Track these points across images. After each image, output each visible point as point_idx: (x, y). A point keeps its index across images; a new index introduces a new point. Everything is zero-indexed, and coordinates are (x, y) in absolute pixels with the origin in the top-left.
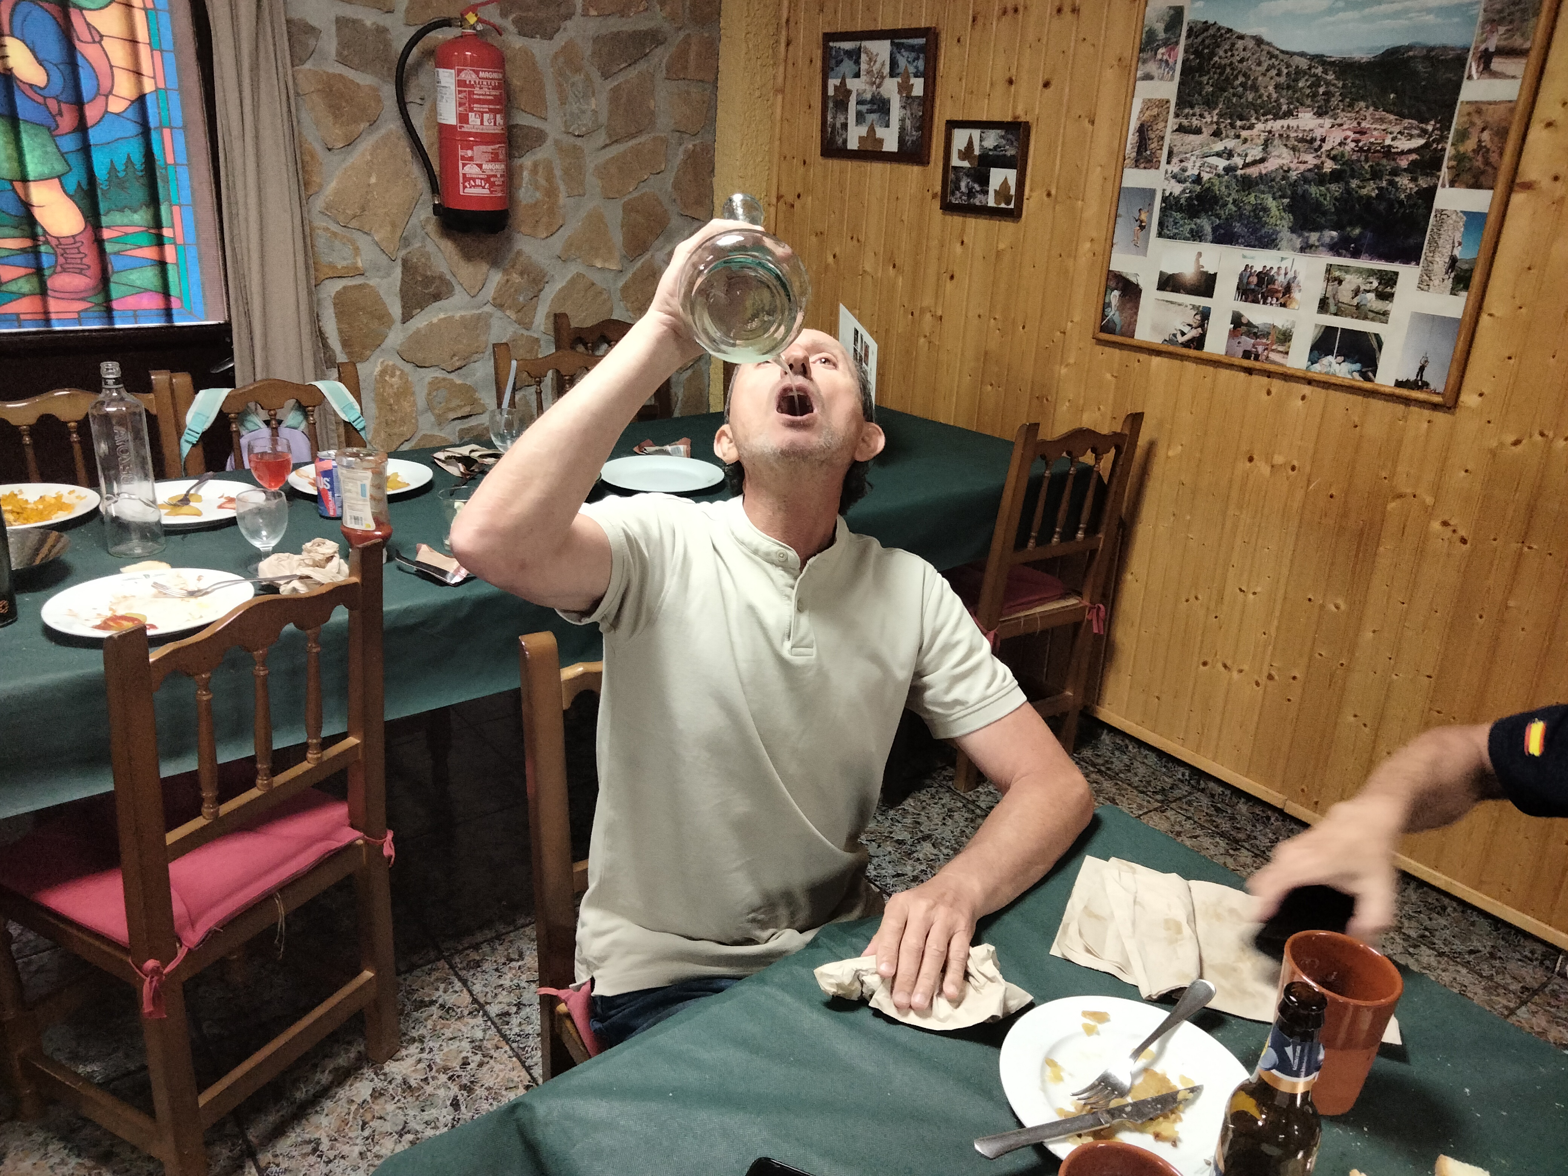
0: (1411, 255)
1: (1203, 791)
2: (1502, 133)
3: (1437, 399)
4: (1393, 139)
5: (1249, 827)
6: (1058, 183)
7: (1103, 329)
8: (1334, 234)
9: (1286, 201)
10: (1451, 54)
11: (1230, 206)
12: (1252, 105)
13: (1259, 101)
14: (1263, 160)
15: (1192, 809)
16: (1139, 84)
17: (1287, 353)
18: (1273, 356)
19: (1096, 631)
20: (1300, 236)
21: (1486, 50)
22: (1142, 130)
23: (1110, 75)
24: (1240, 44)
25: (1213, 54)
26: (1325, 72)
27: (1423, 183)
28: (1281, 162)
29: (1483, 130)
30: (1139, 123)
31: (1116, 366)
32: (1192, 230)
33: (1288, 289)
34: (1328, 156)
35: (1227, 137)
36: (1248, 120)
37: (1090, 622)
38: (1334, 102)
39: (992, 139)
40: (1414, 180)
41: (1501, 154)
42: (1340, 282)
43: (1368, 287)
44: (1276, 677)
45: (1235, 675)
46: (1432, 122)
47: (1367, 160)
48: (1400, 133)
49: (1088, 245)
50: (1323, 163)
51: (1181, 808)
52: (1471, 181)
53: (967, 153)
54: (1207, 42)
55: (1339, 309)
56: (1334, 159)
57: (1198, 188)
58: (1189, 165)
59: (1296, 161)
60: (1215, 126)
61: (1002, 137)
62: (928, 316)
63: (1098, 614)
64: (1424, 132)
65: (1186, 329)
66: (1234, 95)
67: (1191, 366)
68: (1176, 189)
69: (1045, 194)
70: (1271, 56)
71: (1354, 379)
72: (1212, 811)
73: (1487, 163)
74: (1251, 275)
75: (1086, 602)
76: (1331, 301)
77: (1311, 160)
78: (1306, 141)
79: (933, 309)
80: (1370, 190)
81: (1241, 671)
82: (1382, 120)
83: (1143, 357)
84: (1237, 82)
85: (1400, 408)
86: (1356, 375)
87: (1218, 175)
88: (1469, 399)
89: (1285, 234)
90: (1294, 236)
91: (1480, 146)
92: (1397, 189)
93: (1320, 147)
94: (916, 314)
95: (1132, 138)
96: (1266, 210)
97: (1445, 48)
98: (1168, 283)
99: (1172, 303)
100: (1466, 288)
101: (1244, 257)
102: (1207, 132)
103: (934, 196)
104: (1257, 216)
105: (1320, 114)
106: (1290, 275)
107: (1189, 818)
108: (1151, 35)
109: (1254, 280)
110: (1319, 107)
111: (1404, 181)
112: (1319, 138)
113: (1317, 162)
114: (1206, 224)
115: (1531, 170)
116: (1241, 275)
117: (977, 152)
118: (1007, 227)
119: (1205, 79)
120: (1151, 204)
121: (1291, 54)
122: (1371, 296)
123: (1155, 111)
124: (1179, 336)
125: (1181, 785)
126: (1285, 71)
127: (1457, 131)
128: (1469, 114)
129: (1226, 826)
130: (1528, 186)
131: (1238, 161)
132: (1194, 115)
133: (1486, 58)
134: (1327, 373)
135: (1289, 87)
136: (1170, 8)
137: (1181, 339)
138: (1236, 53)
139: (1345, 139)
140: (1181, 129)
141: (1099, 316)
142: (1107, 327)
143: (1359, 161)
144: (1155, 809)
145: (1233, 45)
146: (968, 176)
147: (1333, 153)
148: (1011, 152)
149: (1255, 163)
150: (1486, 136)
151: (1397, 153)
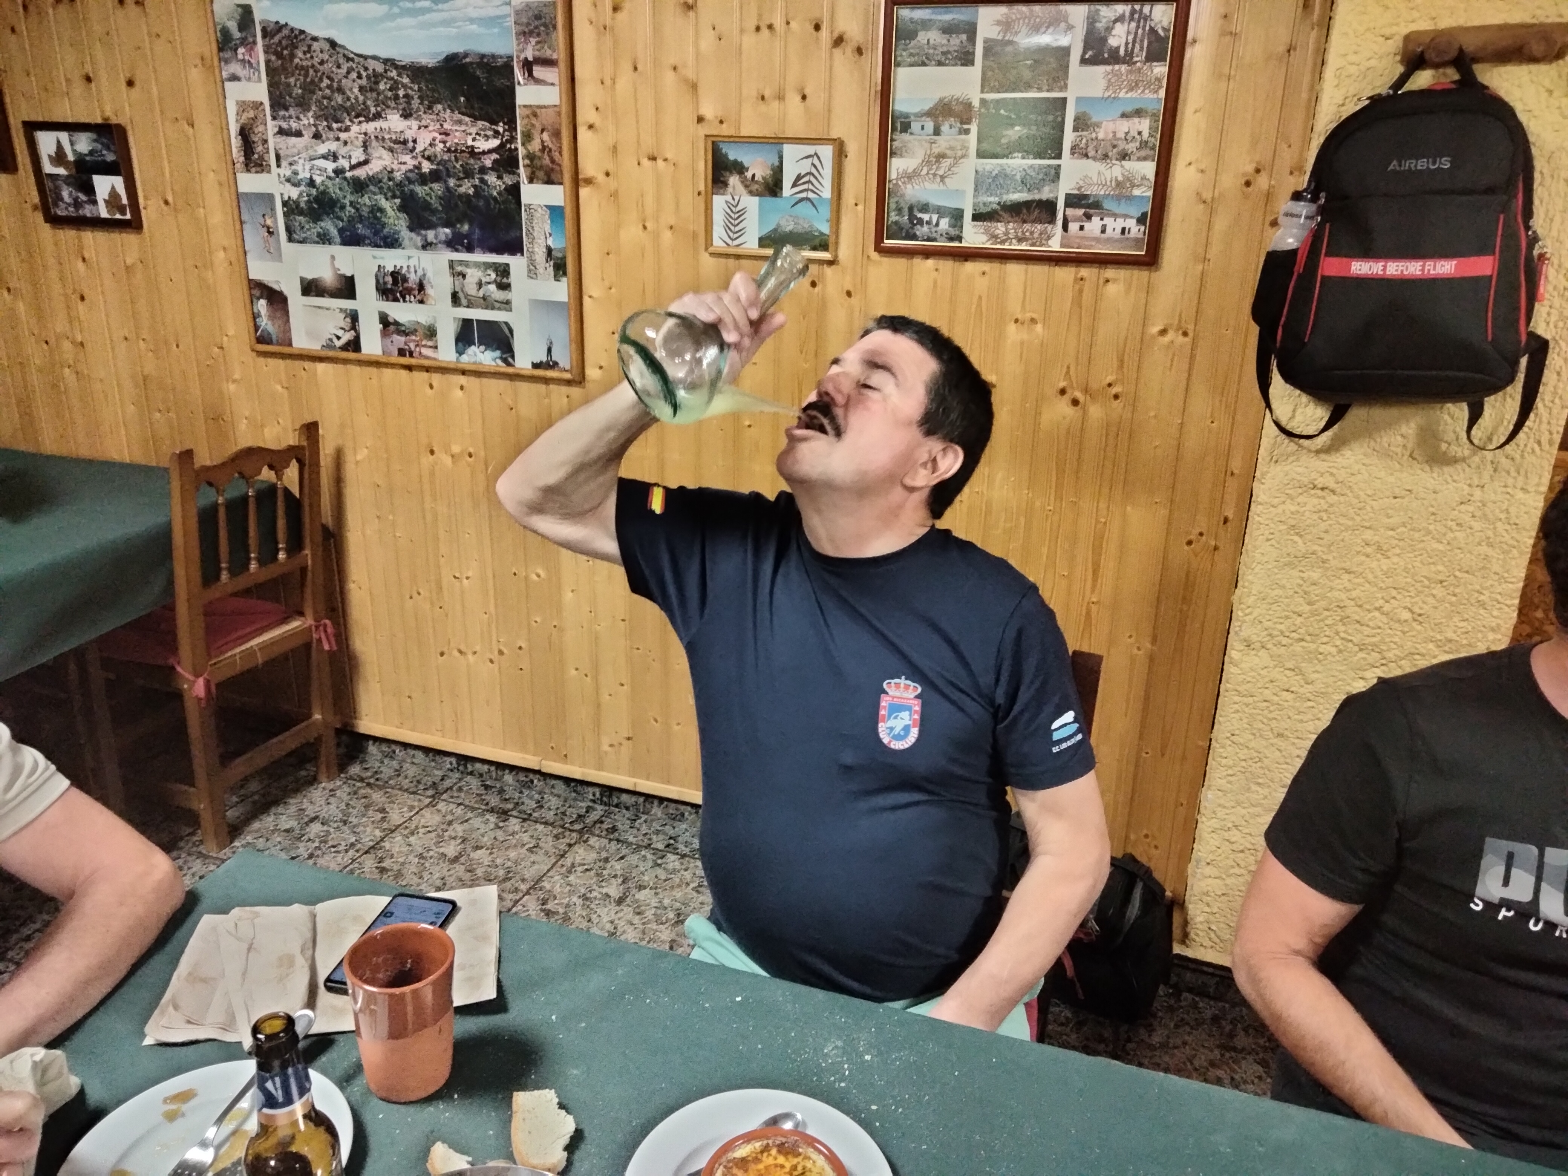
0: (515, 247)
1: (471, 773)
2: (557, 134)
3: (567, 376)
4: (474, 140)
5: (517, 795)
6: (172, 189)
7: (260, 340)
8: (447, 230)
9: (398, 201)
10: (500, 62)
11: (348, 208)
12: (342, 107)
13: (348, 104)
14: (366, 162)
15: (462, 795)
16: (228, 85)
17: (436, 347)
18: (425, 351)
19: (326, 647)
20: (419, 234)
21: (526, 59)
22: (245, 133)
23: (196, 75)
24: (316, 46)
25: (292, 56)
26: (399, 75)
27: (509, 180)
28: (383, 163)
29: (543, 131)
30: (239, 126)
31: (283, 377)
32: (319, 235)
33: (421, 287)
34: (423, 156)
35: (328, 139)
36: (342, 122)
37: (319, 640)
38: (415, 103)
39: (84, 144)
40: (500, 177)
41: (560, 153)
42: (464, 276)
43: (488, 279)
44: (505, 651)
45: (470, 657)
46: (501, 124)
47: (457, 160)
48: (477, 134)
49: (221, 254)
50: (420, 163)
51: (452, 797)
52: (546, 179)
53: (59, 158)
54: (284, 42)
55: (469, 301)
56: (429, 159)
57: (314, 192)
58: (299, 168)
59: (396, 162)
60: (314, 129)
61: (95, 141)
62: (67, 345)
63: (326, 631)
64: (496, 133)
65: (340, 333)
66: (324, 97)
67: (355, 370)
68: (294, 193)
69: (162, 203)
70: (349, 59)
71: (498, 366)
72: (482, 791)
73: (553, 161)
74: (385, 275)
75: (310, 621)
76: (461, 295)
77: (410, 162)
78: (400, 142)
79: (70, 335)
80: (467, 188)
81: (475, 653)
82: (460, 122)
83: (307, 365)
84: (323, 85)
85: (542, 387)
86: (499, 362)
87: (329, 178)
88: (592, 373)
89: (405, 234)
90: (413, 235)
91: (544, 148)
92: (488, 186)
93: (414, 148)
94: (52, 341)
95: (236, 142)
96: (382, 210)
97: (493, 56)
98: (310, 288)
99: (319, 307)
100: (565, 274)
101: (374, 257)
102: (308, 135)
103: (35, 208)
104: (376, 218)
105: (406, 116)
106: (420, 273)
107: (459, 804)
108: (225, 34)
109: (389, 279)
110: (404, 109)
111: (491, 178)
112: (410, 140)
113: (416, 163)
114: (329, 225)
115: (589, 166)
116: (376, 276)
117: (71, 157)
118: (129, 239)
119: (292, 80)
120: (273, 209)
121: (366, 58)
122: (493, 287)
123: (251, 114)
124: (335, 340)
125: (451, 774)
126: (364, 74)
127: (523, 133)
128: (528, 117)
129: (494, 800)
130: (589, 181)
131: (344, 163)
132: (290, 117)
133: (528, 66)
134: (475, 363)
135: (372, 90)
136: (239, 6)
137: (338, 343)
138: (314, 55)
139: (434, 139)
140: (281, 132)
141: (252, 330)
142: (263, 339)
143: (450, 160)
144: (427, 806)
145: (310, 46)
146: (68, 184)
147: (427, 153)
148: (110, 157)
149: (360, 164)
150: (545, 136)
151: (480, 153)
